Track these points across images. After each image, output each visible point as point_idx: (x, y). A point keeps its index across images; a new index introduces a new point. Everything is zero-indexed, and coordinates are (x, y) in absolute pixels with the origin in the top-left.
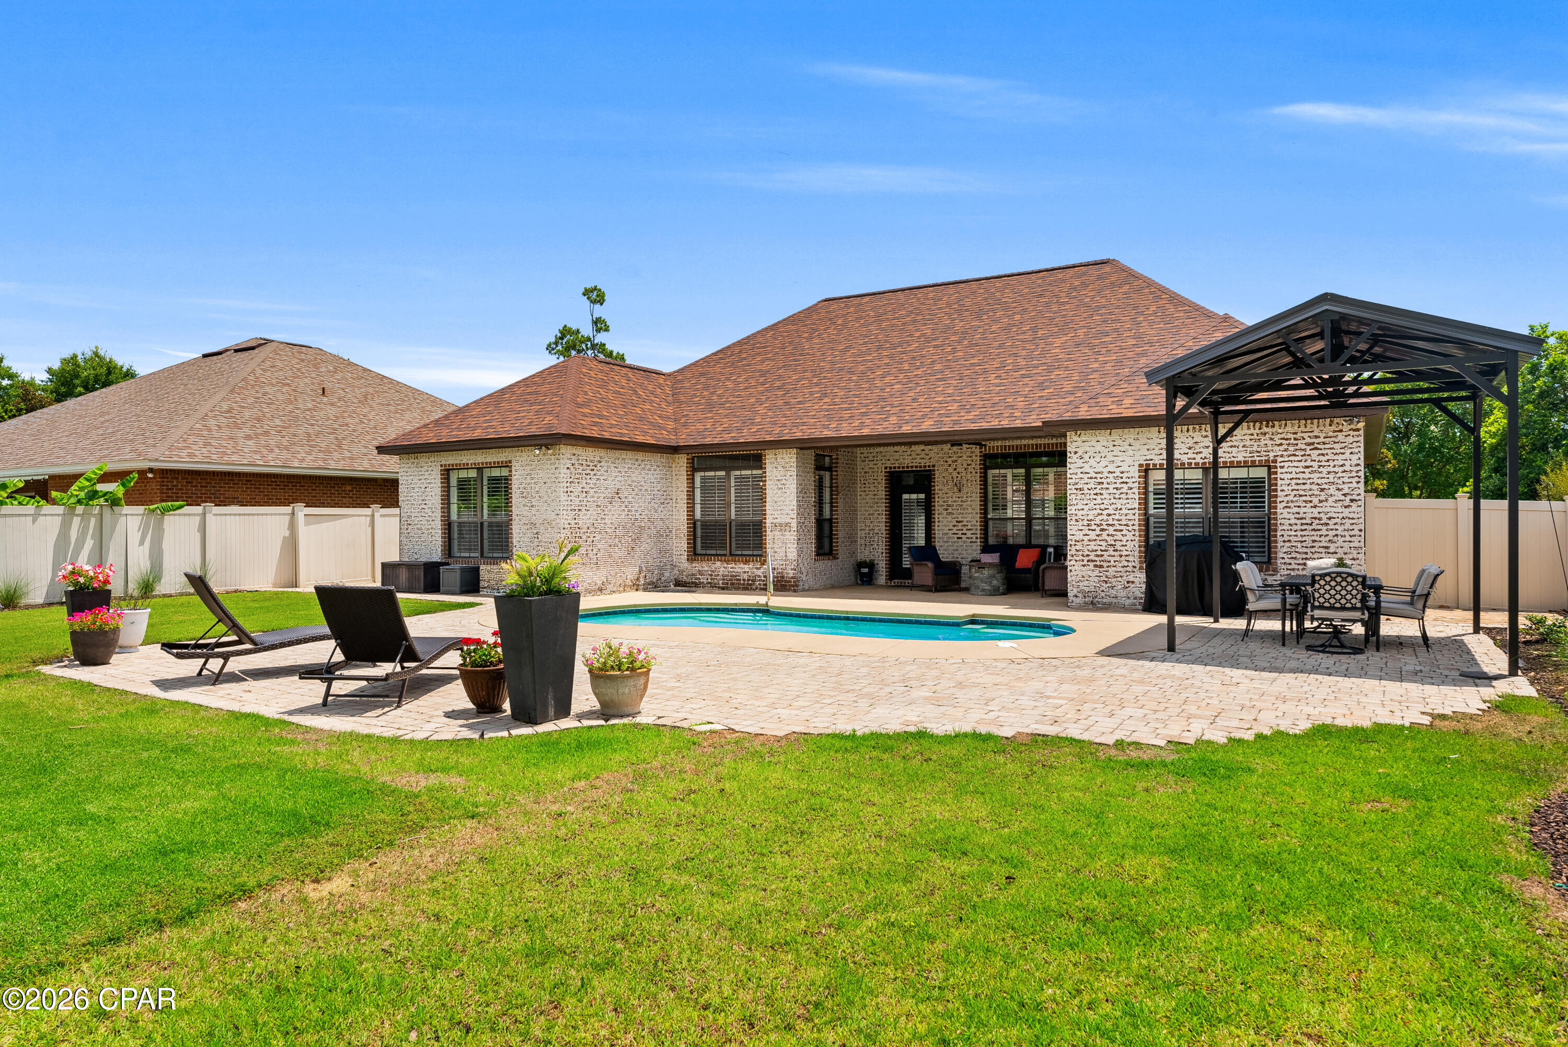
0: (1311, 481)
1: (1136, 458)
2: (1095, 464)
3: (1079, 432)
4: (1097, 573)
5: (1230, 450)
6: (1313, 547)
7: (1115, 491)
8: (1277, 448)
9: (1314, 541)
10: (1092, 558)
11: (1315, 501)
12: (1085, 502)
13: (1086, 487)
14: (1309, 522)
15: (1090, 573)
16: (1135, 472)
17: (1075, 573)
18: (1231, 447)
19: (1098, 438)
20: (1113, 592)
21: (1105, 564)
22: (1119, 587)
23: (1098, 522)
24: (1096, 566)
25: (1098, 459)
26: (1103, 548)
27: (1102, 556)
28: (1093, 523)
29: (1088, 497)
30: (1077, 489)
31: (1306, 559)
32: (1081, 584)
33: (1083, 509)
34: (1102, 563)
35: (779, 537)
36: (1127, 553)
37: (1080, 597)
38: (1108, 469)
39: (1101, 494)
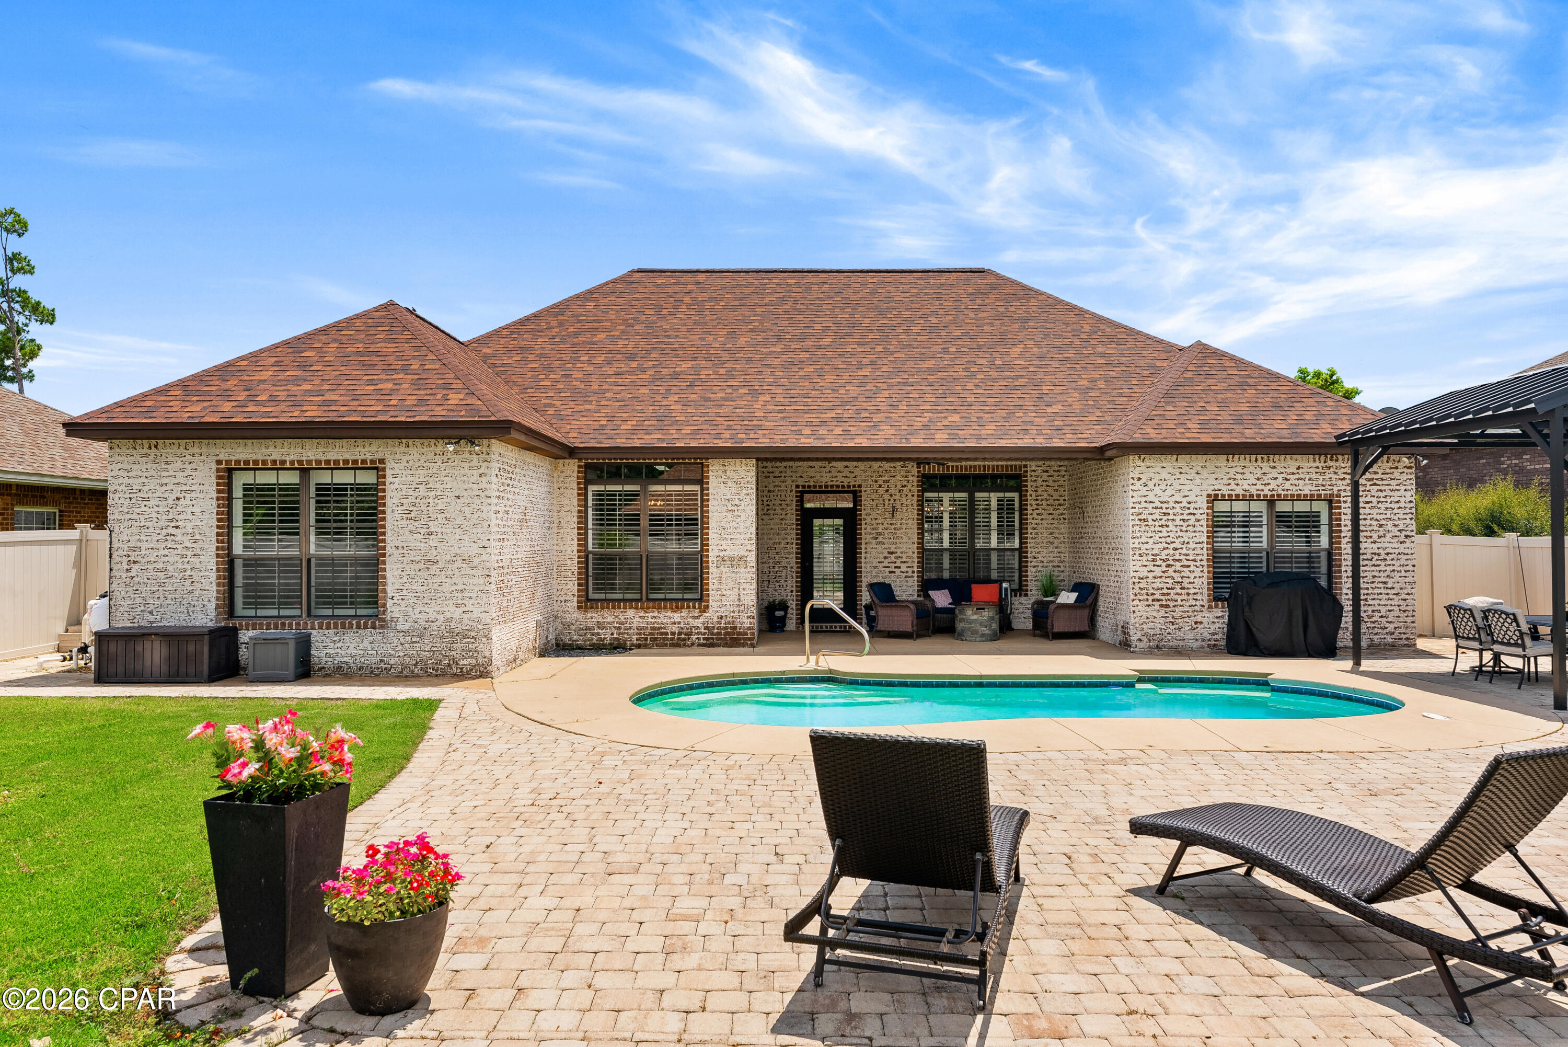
0: (1371, 516)
1: (1204, 487)
2: (1160, 493)
3: (1142, 457)
4: (1162, 613)
5: (1297, 482)
6: (1373, 582)
7: (1182, 523)
8: (1340, 482)
9: (1374, 577)
10: (1157, 596)
11: (1375, 536)
12: (1150, 534)
13: (1150, 517)
14: (1370, 557)
15: (1155, 614)
16: (1202, 503)
17: (1138, 614)
18: (1298, 479)
19: (1164, 464)
20: (1180, 634)
21: (1171, 604)
22: (1187, 628)
23: (1164, 557)
24: (1161, 606)
25: (1163, 487)
26: (1169, 586)
27: (1168, 594)
28: (1158, 558)
29: (1153, 529)
30: (1140, 520)
31: (1367, 594)
32: (1145, 626)
33: (1147, 543)
34: (1168, 603)
35: (730, 575)
36: (1195, 591)
37: (1144, 639)
38: (1174, 499)
39: (1167, 526)
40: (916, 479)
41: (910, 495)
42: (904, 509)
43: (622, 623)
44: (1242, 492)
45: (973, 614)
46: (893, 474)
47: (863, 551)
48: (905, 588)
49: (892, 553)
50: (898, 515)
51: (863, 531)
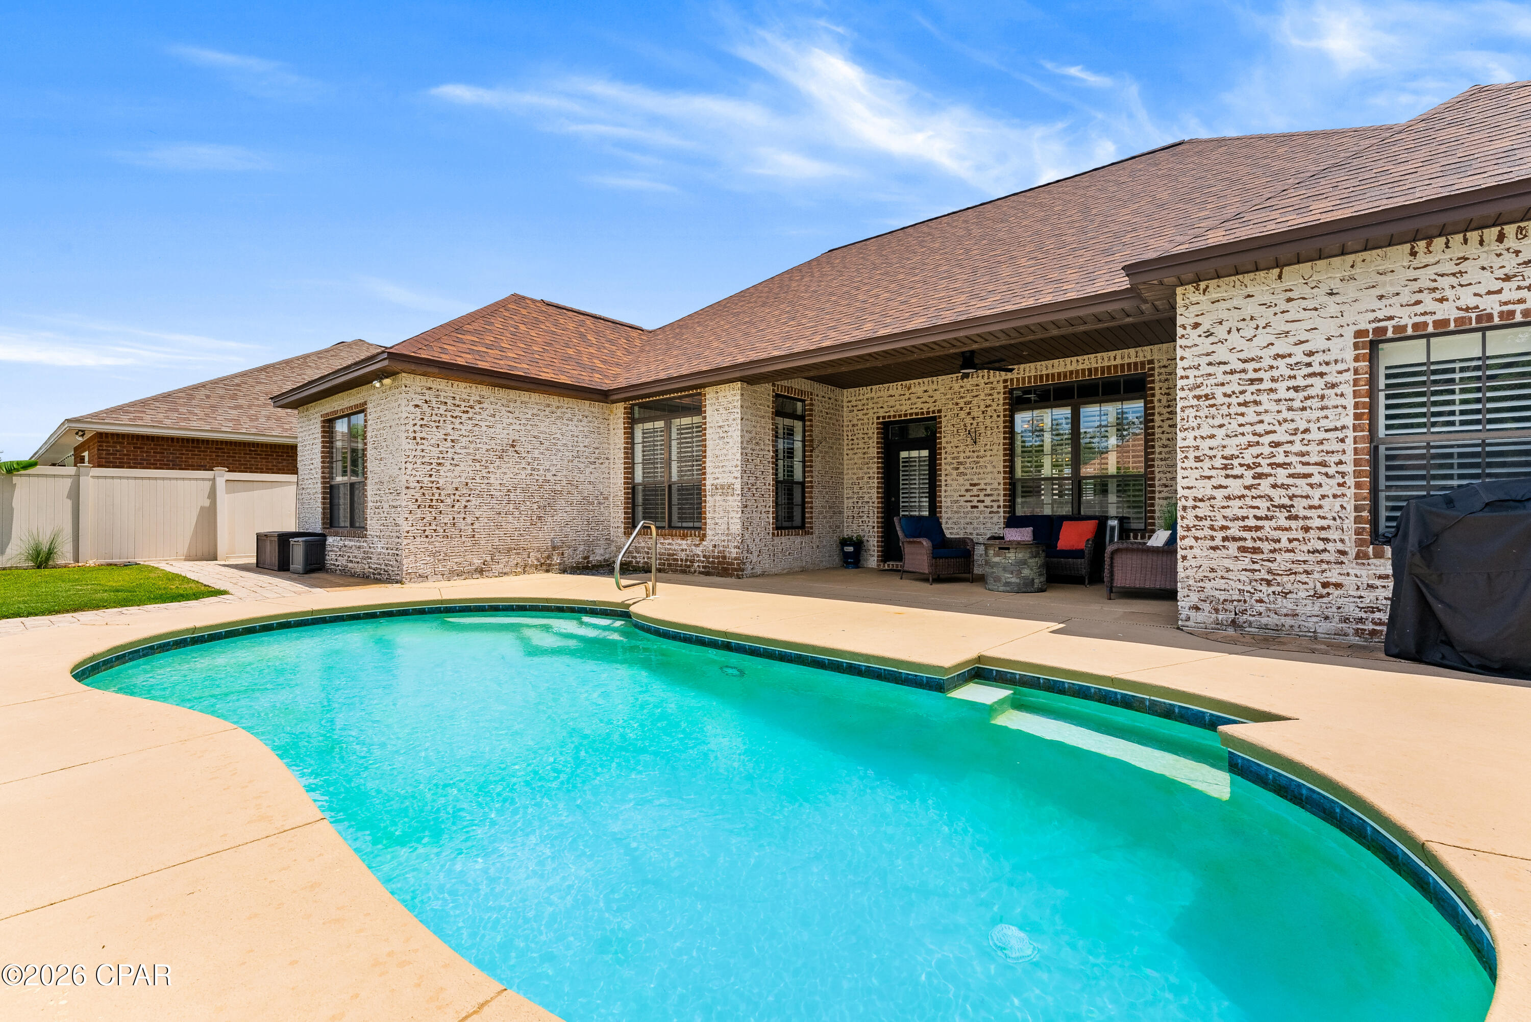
1: (1348, 319)
2: (1241, 344)
4: (1246, 562)
7: (1292, 394)
10: (1234, 532)
12: (1218, 422)
13: (1219, 391)
15: (1228, 563)
16: (1344, 350)
17: (1194, 563)
19: (1254, 290)
20: (1286, 605)
21: (1266, 546)
22: (1303, 594)
23: (1249, 460)
24: (1243, 549)
25: (1249, 333)
26: (1261, 513)
27: (1258, 528)
28: (1235, 462)
29: (1225, 411)
30: (1198, 397)
32: (1208, 585)
33: (1212, 436)
34: (1258, 544)
35: (721, 503)
36: (1324, 523)
37: (1206, 607)
38: (1273, 351)
39: (1256, 403)
40: (1002, 396)
41: (995, 415)
42: (989, 433)
44: (1454, 314)
45: (995, 555)
46: (975, 394)
47: (943, 483)
49: (975, 485)
50: (982, 440)
51: (943, 461)
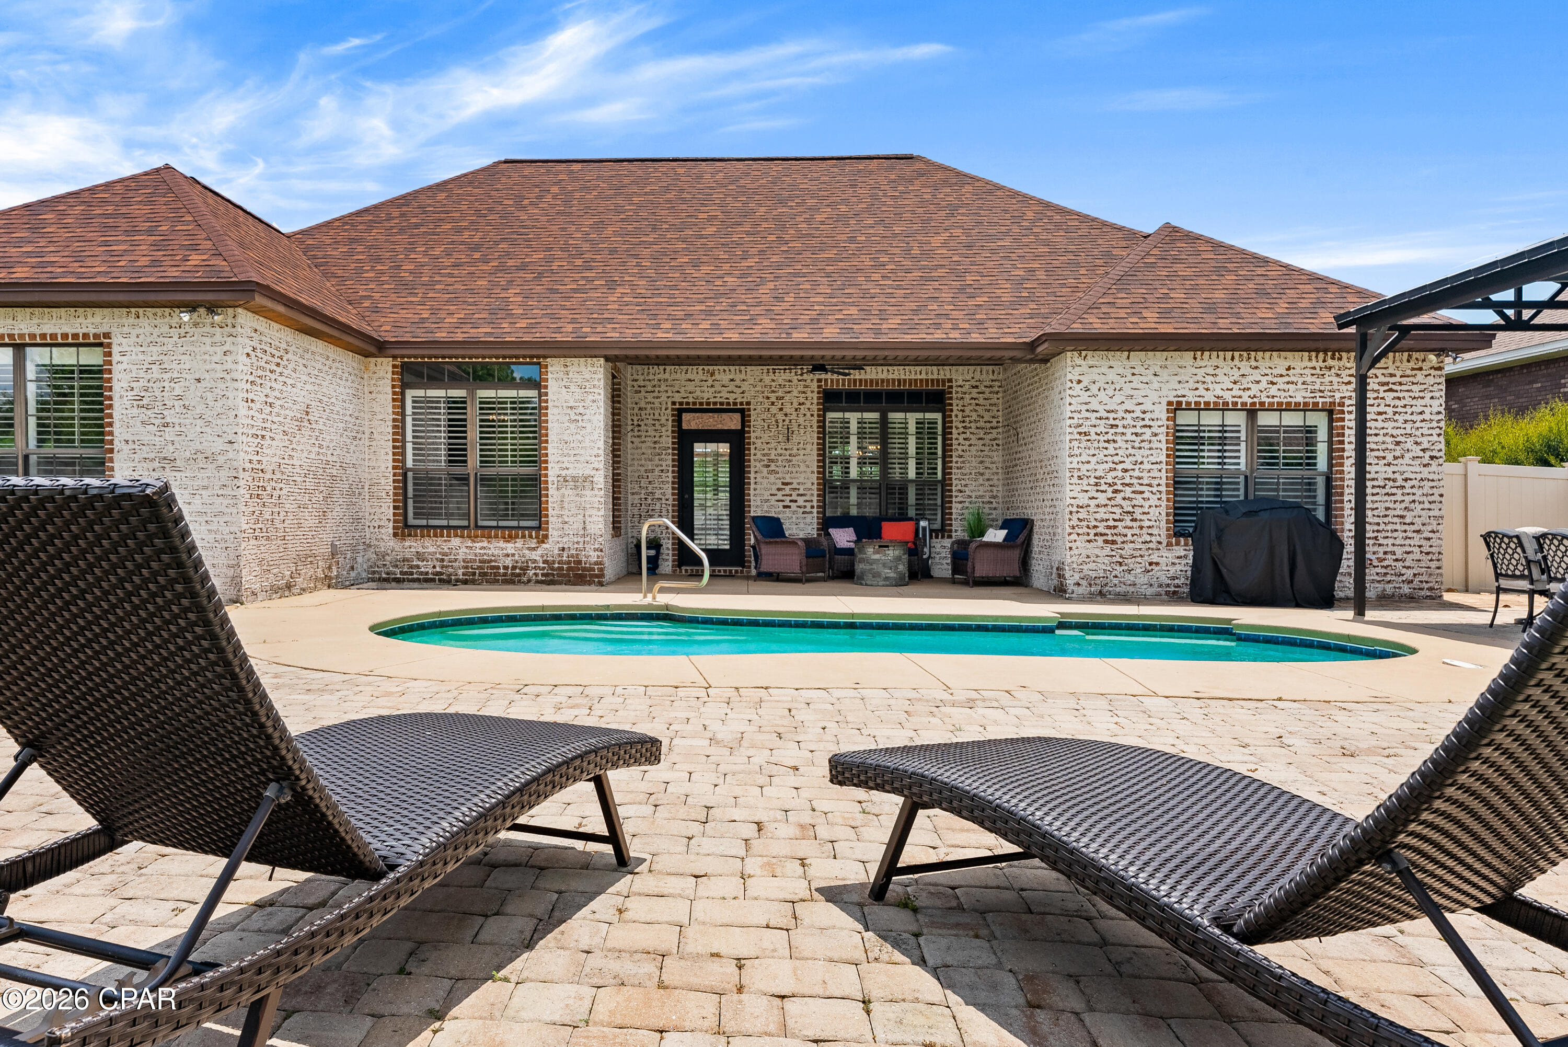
0: (1385, 431)
1: (1164, 393)
2: (1106, 399)
3: (1084, 353)
4: (1107, 551)
5: (1286, 387)
6: (1386, 516)
7: (1134, 438)
8: (1344, 387)
9: (1387, 509)
10: (1101, 530)
11: (1390, 457)
12: (1092, 452)
13: (1093, 430)
14: (1382, 484)
15: (1097, 551)
16: (1161, 412)
17: (1077, 552)
18: (1288, 383)
19: (1111, 363)
20: (1130, 578)
21: (1119, 539)
22: (1139, 571)
23: (1110, 481)
24: (1106, 542)
25: (1111, 393)
26: (1117, 517)
27: (1115, 527)
28: (1102, 481)
29: (1096, 444)
30: (1080, 433)
31: (1378, 531)
32: (1085, 567)
33: (1088, 462)
34: (1115, 538)
35: (573, 498)
36: (1150, 524)
37: (1084, 583)
38: (1124, 407)
39: (1114, 441)
40: (815, 395)
41: (808, 414)
42: (802, 431)
43: (445, 554)
44: (1212, 399)
45: (875, 553)
46: (788, 389)
47: (752, 481)
48: (802, 525)
49: (787, 484)
50: (795, 438)
51: (752, 458)
